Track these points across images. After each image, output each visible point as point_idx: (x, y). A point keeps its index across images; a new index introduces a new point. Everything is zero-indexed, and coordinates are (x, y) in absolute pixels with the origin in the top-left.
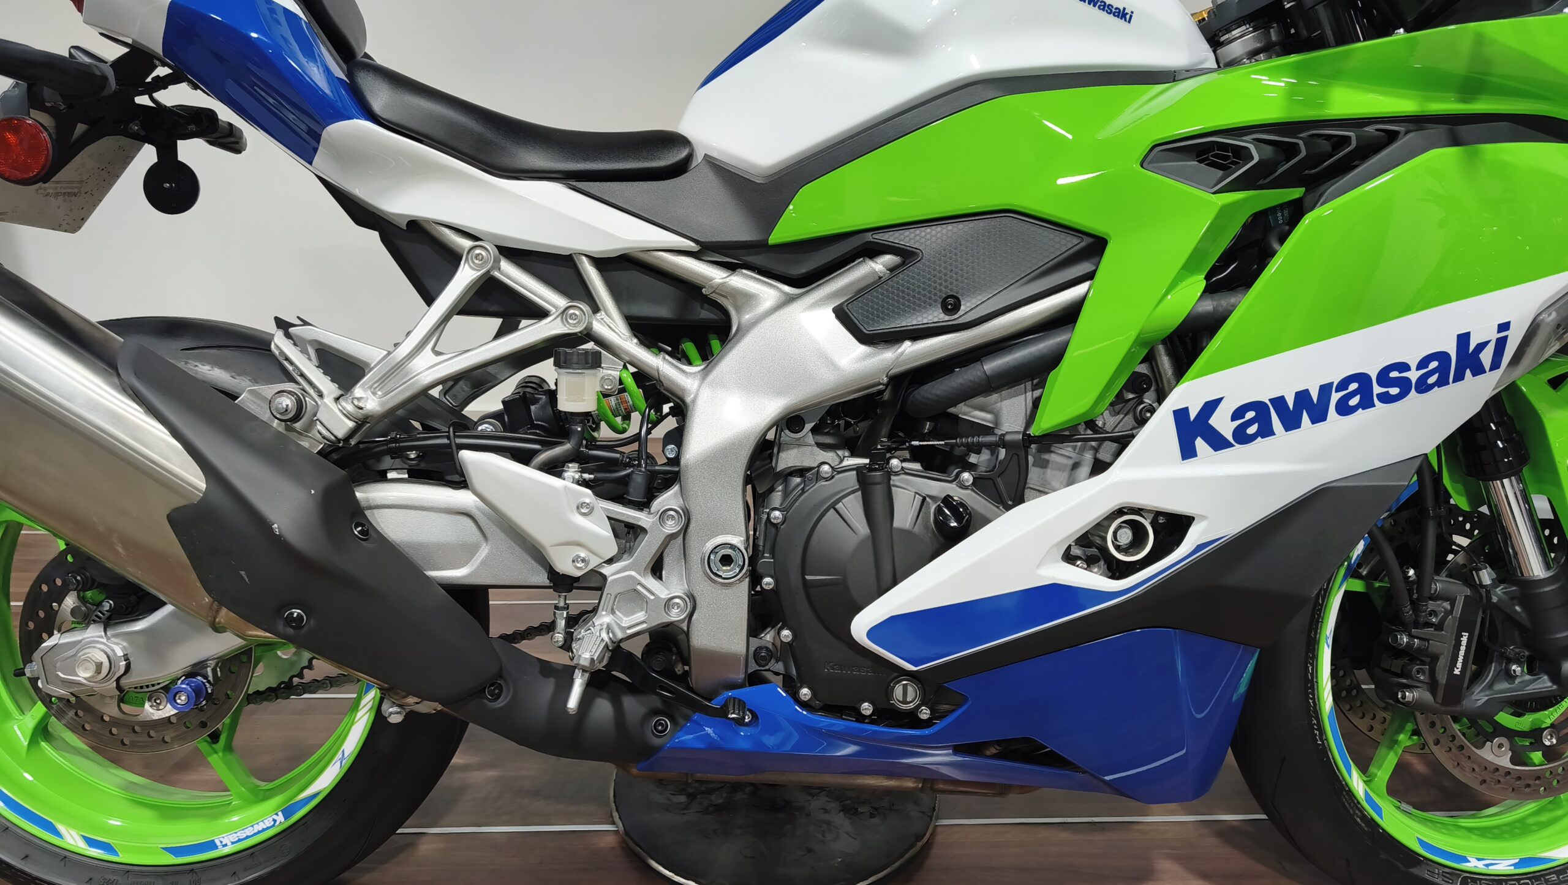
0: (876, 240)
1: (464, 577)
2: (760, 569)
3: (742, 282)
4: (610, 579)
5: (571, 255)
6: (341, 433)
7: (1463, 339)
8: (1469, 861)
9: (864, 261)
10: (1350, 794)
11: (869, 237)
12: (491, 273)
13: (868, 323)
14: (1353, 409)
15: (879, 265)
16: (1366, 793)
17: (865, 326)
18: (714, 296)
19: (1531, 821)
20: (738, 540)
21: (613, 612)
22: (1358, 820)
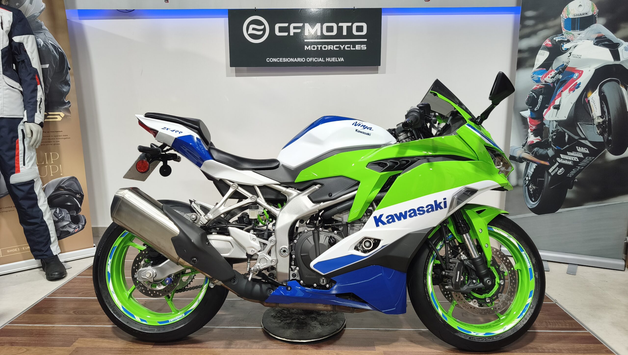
1: (228, 256)
2: (292, 254)
3: (289, 190)
4: (259, 255)
5: (253, 186)
6: (205, 223)
7: (435, 202)
8: (471, 333)
9: (314, 186)
10: (437, 313)
11: (315, 181)
12: (237, 190)
14: (413, 216)
15: (317, 187)
16: (443, 314)
17: (314, 199)
18: (283, 193)
20: (287, 247)
21: (260, 263)
22: (439, 320)
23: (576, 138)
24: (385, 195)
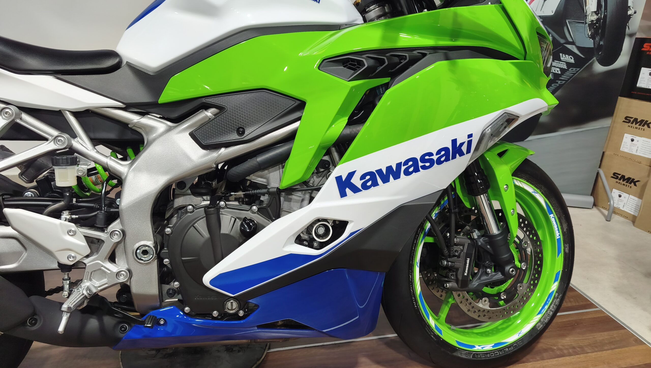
0: (206, 102)
1: (16, 267)
2: (162, 256)
3: (146, 121)
4: (87, 265)
5: (60, 111)
7: (454, 142)
8: (475, 347)
9: (203, 111)
10: (429, 326)
11: (204, 100)
12: (16, 121)
13: (204, 140)
14: (411, 173)
15: (209, 113)
16: (436, 326)
17: (203, 141)
18: (134, 128)
19: (500, 327)
20: (150, 243)
21: (91, 280)
22: (432, 336)
23: (562, 41)
24: (359, 131)
